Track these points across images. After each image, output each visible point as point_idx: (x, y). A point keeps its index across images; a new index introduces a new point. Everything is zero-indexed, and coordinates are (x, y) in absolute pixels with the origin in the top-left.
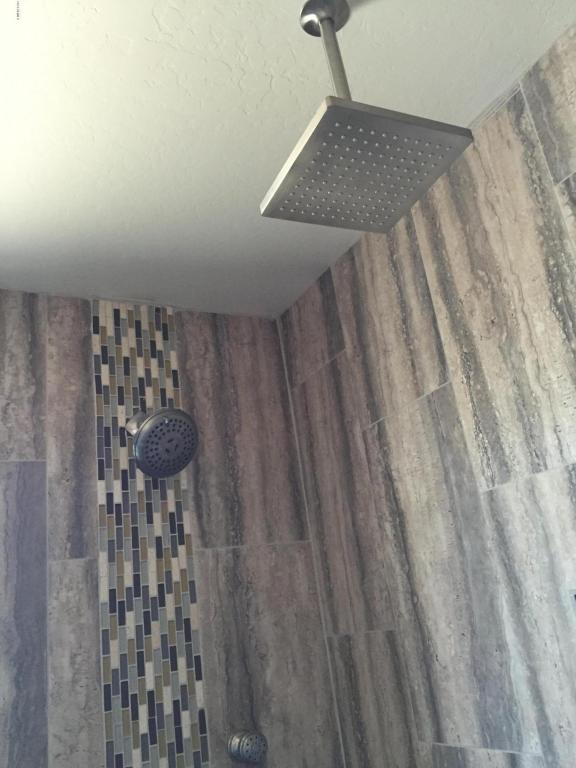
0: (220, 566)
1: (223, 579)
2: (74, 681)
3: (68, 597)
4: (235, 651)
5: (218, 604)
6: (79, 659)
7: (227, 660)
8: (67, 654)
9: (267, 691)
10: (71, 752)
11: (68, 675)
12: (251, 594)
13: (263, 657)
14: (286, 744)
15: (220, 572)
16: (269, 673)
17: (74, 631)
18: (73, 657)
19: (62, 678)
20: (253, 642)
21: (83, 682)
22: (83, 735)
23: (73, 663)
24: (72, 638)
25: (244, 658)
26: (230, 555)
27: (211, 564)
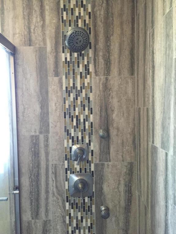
0: (101, 82)
1: (101, 86)
2: (56, 110)
3: (54, 88)
4: (103, 108)
5: (99, 94)
6: (57, 104)
7: (101, 110)
8: (54, 103)
9: (113, 120)
10: (55, 127)
11: (54, 108)
12: (111, 92)
13: (113, 111)
14: (117, 135)
15: (101, 84)
16: (114, 115)
17: (56, 97)
18: (56, 104)
19: (53, 108)
20: (110, 106)
21: (58, 110)
22: (58, 123)
23: (55, 105)
24: (55, 99)
25: (106, 110)
26: (105, 79)
27: (98, 81)
